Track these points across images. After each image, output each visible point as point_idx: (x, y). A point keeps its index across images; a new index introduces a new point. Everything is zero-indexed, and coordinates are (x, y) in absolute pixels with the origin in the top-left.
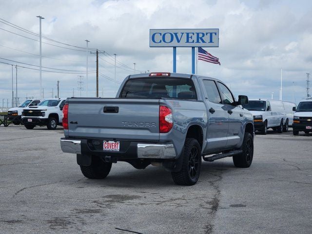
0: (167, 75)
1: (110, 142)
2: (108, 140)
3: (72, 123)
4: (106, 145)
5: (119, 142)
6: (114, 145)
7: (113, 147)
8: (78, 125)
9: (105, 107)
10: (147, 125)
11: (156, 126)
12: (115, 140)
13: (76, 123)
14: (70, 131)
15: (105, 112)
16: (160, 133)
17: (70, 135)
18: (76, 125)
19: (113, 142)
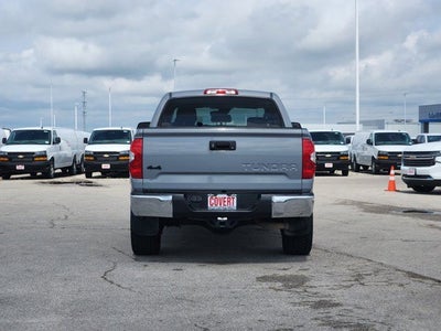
0: (233, 92)
1: (219, 196)
2: (215, 192)
3: (150, 168)
4: (213, 201)
5: (235, 196)
6: (226, 200)
7: (226, 203)
8: (162, 170)
9: (211, 143)
10: (284, 169)
11: (298, 168)
12: (228, 192)
13: (159, 168)
14: (146, 181)
15: (211, 149)
16: (303, 178)
17: (146, 187)
18: (158, 171)
19: (226, 196)
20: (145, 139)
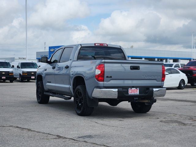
0: (106, 45)
1: (133, 89)
2: (131, 87)
3: (107, 77)
4: (130, 91)
5: (138, 89)
6: (135, 90)
7: (135, 92)
9: (131, 66)
12: (136, 87)
13: (111, 77)
14: (105, 83)
15: (131, 69)
16: (162, 81)
18: (110, 78)
19: (135, 89)
20: (105, 64)
